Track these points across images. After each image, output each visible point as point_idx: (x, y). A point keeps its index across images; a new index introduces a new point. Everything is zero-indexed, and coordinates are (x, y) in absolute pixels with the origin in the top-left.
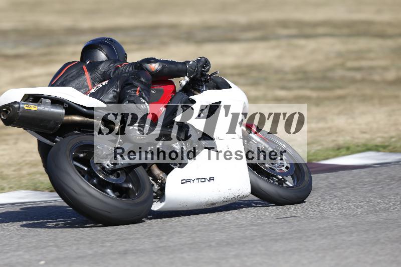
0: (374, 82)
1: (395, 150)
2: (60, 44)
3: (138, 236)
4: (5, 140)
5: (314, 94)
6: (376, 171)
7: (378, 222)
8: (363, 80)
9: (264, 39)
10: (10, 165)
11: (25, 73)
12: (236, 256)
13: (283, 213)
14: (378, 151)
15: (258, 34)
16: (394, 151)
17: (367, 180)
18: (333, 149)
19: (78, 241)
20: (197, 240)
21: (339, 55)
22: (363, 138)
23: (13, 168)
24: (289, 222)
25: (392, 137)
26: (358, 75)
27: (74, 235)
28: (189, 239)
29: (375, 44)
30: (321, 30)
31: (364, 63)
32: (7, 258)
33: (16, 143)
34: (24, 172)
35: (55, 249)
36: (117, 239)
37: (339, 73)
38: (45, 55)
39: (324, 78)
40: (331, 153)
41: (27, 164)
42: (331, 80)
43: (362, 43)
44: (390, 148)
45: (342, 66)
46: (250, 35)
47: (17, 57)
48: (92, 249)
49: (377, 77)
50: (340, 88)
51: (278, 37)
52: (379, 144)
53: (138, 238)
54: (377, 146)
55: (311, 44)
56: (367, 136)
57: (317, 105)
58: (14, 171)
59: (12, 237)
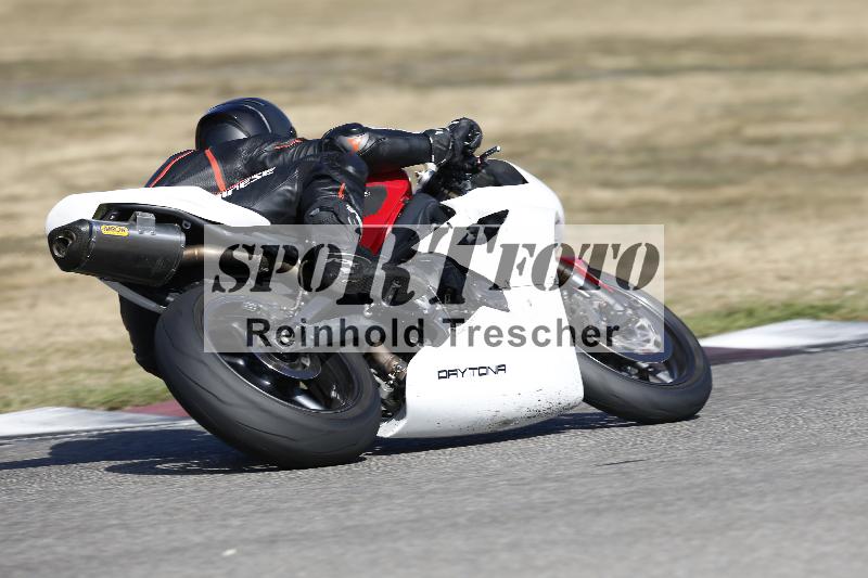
0: (804, 169)
1: (854, 315)
2: (124, 91)
3: (299, 504)
4: (10, 300)
5: (674, 197)
6: (812, 361)
7: (819, 471)
8: (781, 166)
9: (563, 77)
10: (22, 353)
11: (50, 156)
12: (513, 547)
13: (610, 453)
14: (815, 317)
15: (549, 67)
16: (852, 318)
17: (794, 380)
18: (717, 315)
19: (170, 515)
20: (427, 512)
21: (729, 111)
22: (782, 291)
23: (29, 360)
24: (624, 473)
25: (847, 289)
26: (770, 155)
27: (162, 503)
28: (411, 510)
29: (807, 85)
30: (687, 58)
31: (782, 129)
32: (21, 553)
33: (33, 306)
34: (52, 368)
35: (122, 532)
36: (254, 512)
37: (728, 150)
38: (91, 115)
39: (696, 162)
40: (715, 323)
41: (58, 350)
42: (710, 165)
43: (779, 85)
44: (843, 311)
45: (735, 134)
46: (534, 69)
47: (33, 120)
48: (201, 532)
49: (811, 159)
50: (731, 182)
51: (594, 75)
52: (817, 303)
53: (298, 510)
54: (812, 307)
55: (667, 89)
56: (792, 286)
57: (681, 220)
58: (31, 365)
59: (30, 508)
